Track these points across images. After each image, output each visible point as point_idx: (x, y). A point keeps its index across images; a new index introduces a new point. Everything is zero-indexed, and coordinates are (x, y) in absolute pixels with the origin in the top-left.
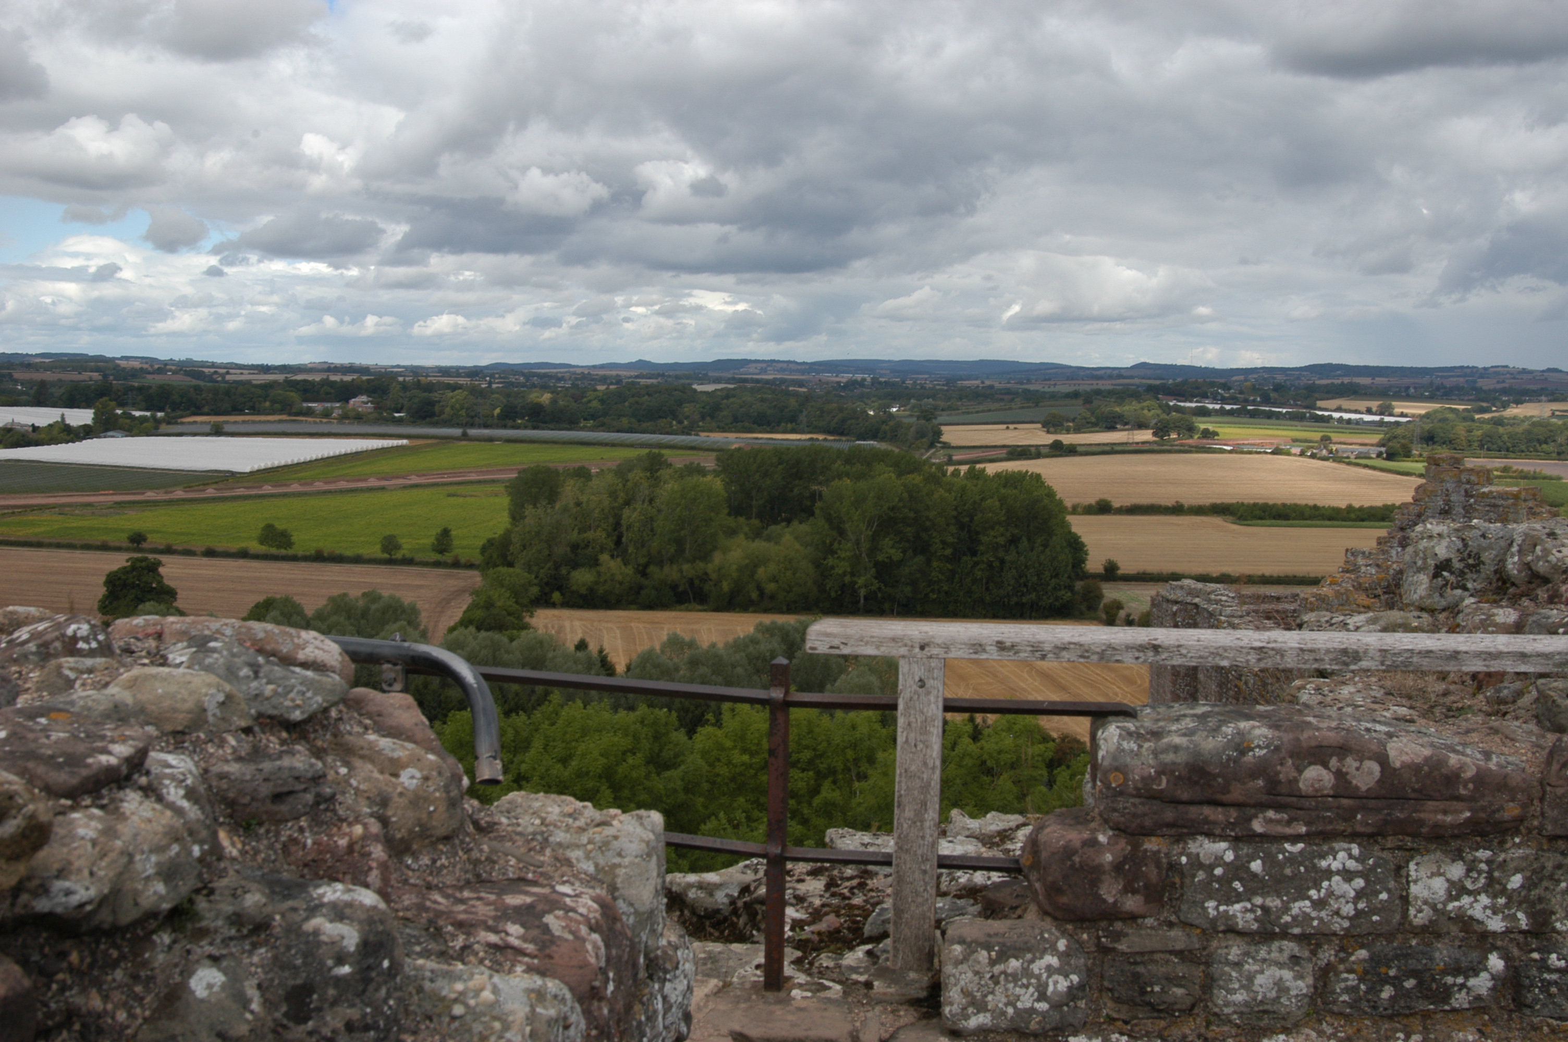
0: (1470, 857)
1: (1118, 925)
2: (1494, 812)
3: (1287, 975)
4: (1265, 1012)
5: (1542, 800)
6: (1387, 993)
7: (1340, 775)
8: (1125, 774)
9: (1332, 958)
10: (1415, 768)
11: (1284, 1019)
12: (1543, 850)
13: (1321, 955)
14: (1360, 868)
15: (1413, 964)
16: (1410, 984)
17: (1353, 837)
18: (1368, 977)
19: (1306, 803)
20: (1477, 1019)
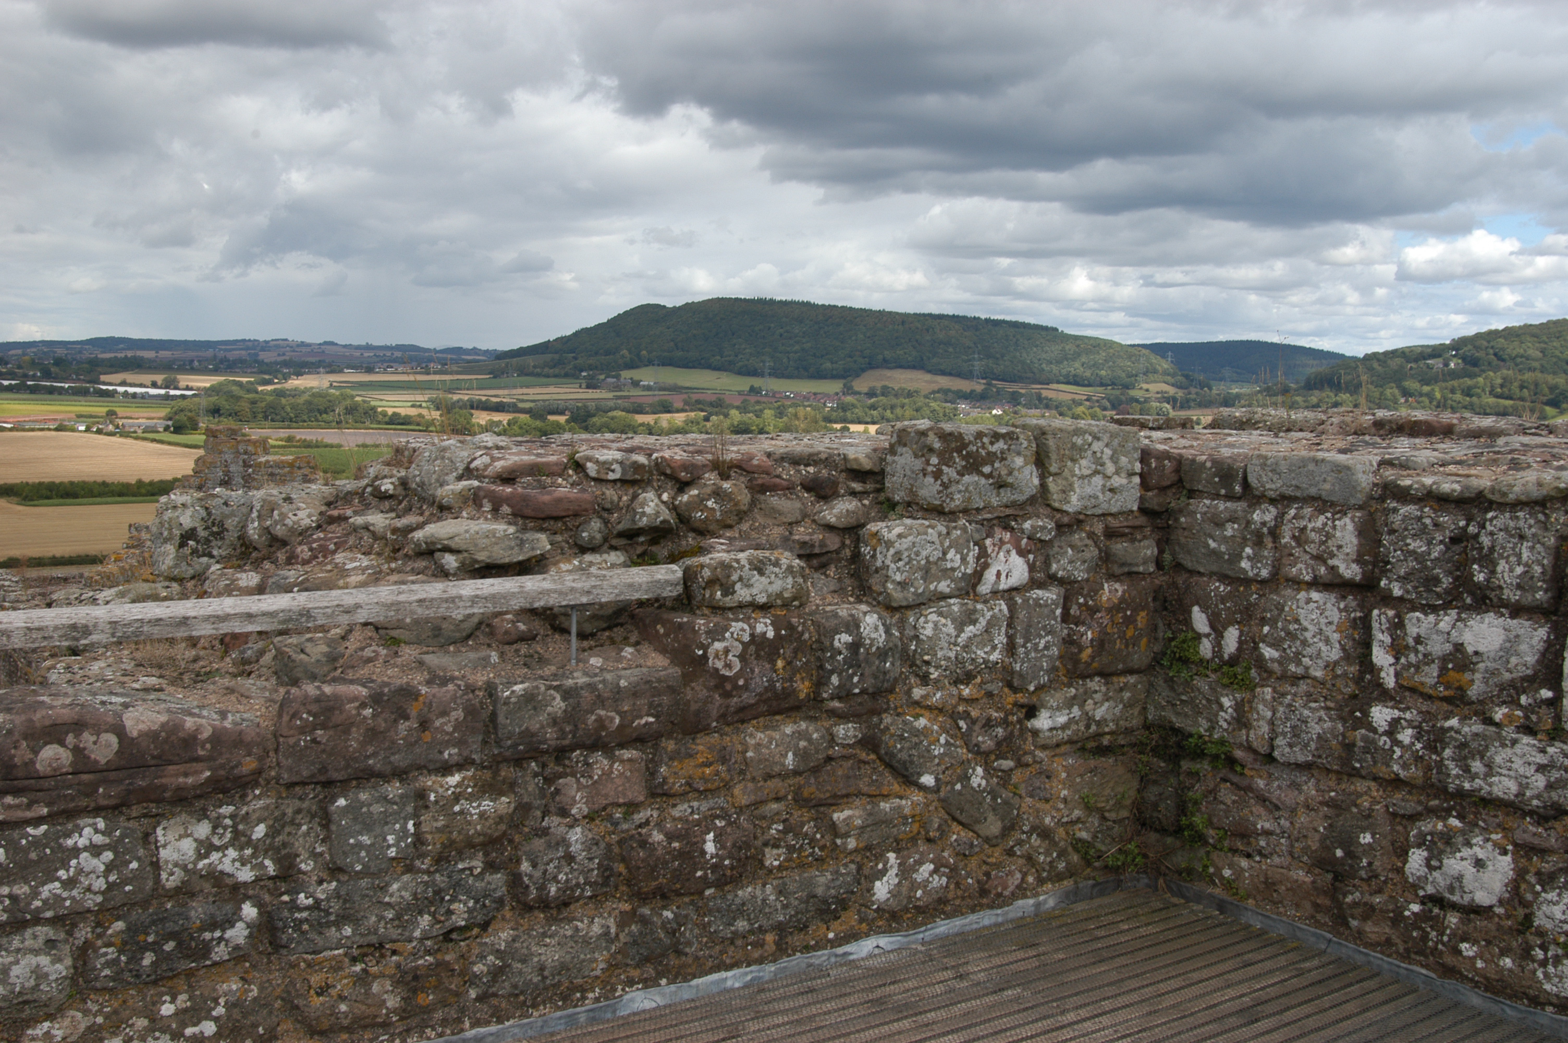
0: (214, 814)
2: (233, 768)
3: (44, 960)
4: (26, 1002)
5: (276, 751)
6: (148, 959)
7: (78, 751)
9: (89, 935)
10: (152, 735)
11: (46, 1005)
12: (282, 798)
13: (77, 935)
14: (108, 841)
15: (170, 926)
16: (169, 946)
17: (97, 811)
18: (128, 947)
19: (46, 784)
20: (239, 968)
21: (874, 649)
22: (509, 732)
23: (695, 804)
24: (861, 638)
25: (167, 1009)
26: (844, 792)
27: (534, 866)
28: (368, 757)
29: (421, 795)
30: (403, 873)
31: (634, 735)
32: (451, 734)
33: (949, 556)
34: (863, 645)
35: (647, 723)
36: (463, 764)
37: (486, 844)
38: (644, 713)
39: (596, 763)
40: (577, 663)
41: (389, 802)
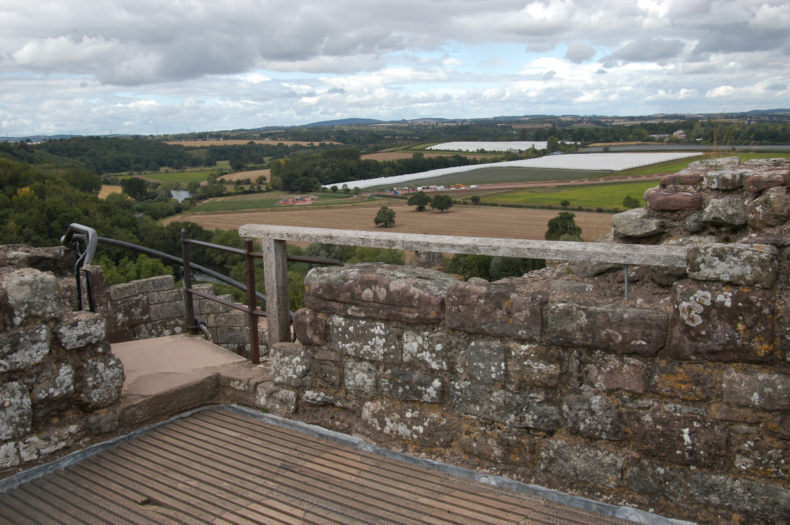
0: (423, 334)
1: (316, 348)
2: (426, 314)
3: (366, 376)
6: (401, 390)
7: (375, 293)
8: (310, 287)
9: (382, 372)
10: (398, 292)
11: (367, 395)
12: (450, 335)
13: (378, 371)
14: (384, 334)
15: (406, 379)
17: (381, 320)
18: (393, 382)
19: (366, 304)
20: (437, 408)
22: (554, 329)
23: (679, 406)
25: (409, 415)
27: (570, 409)
28: (483, 324)
29: (507, 351)
30: (501, 389)
31: (632, 350)
32: (523, 322)
35: (640, 345)
36: (531, 340)
37: (546, 388)
38: (639, 337)
39: (611, 361)
40: (628, 300)
41: (492, 349)
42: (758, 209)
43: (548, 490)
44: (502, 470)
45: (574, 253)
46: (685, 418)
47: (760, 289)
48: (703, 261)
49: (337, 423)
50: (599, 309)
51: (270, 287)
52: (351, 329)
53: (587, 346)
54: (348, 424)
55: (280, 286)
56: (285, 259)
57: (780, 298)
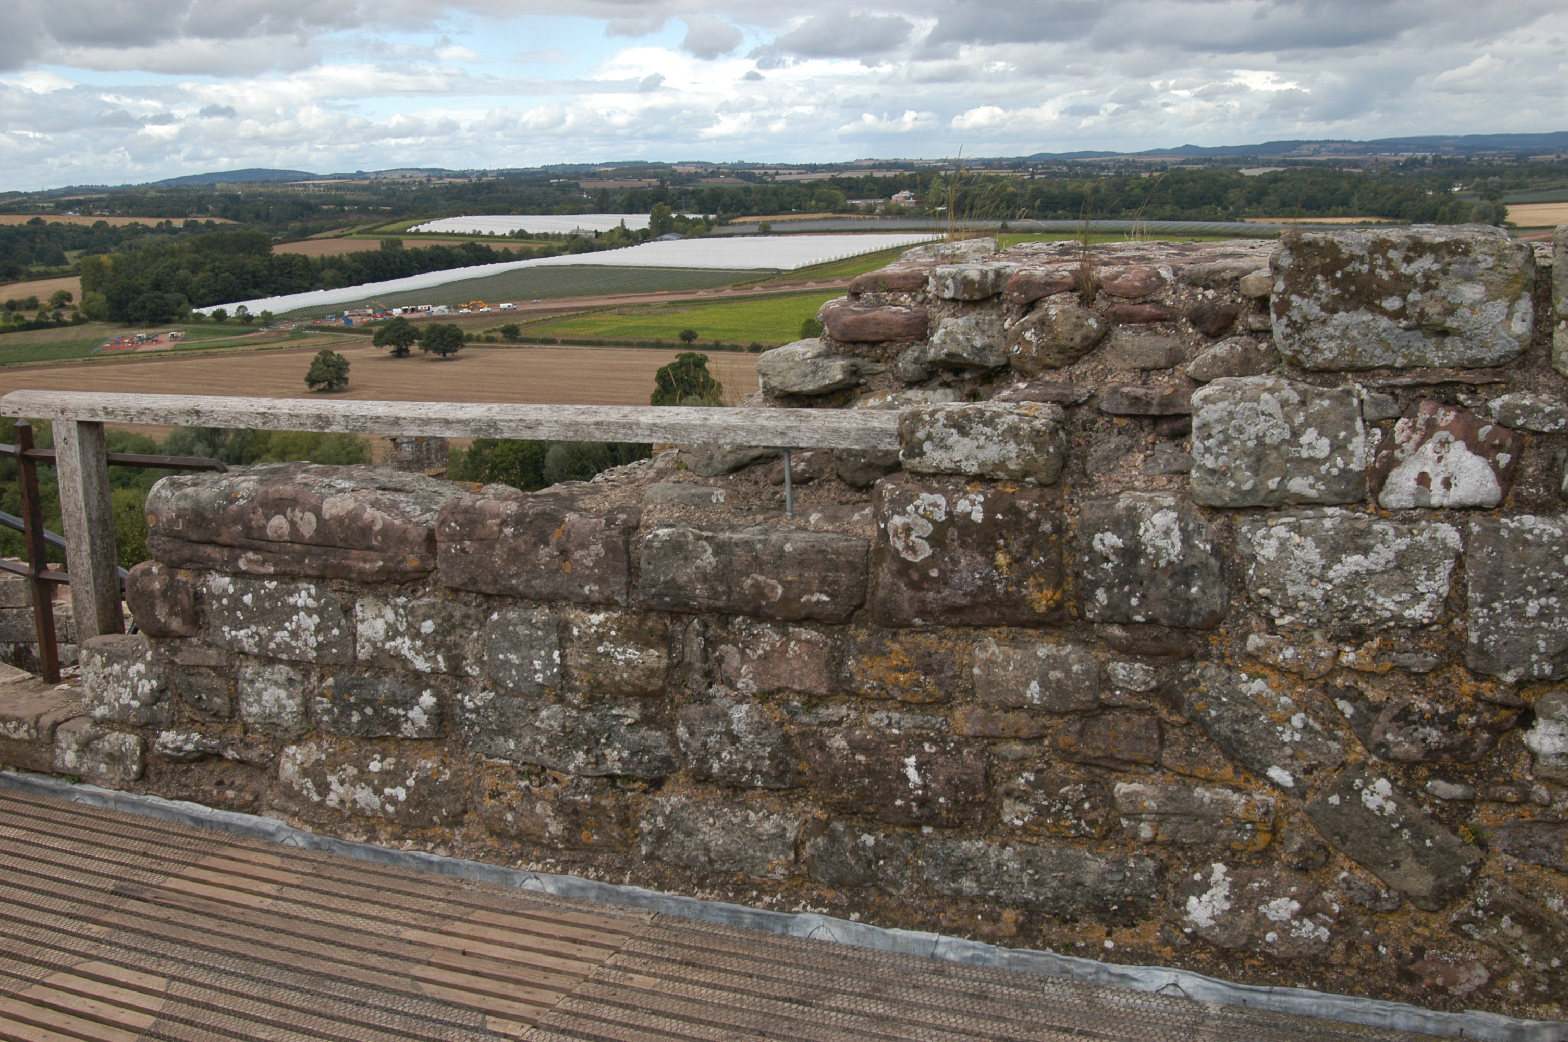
0: (395, 602)
1: (178, 642)
2: (399, 562)
3: (283, 693)
5: (433, 554)
6: (356, 718)
7: (293, 523)
8: (157, 517)
9: (316, 683)
10: (339, 520)
11: (288, 732)
12: (449, 600)
13: (309, 681)
14: (316, 606)
15: (366, 694)
17: (308, 578)
18: (338, 702)
19: (275, 547)
20: (431, 749)
21: (1162, 563)
22: (652, 579)
23: (896, 716)
24: (1139, 543)
25: (375, 766)
26: (1126, 756)
27: (692, 734)
28: (512, 576)
29: (564, 627)
30: (555, 703)
31: (803, 613)
32: (592, 569)
33: (1304, 439)
34: (1143, 553)
35: (819, 602)
36: (608, 604)
37: (644, 695)
38: (815, 588)
39: (764, 635)
40: (793, 517)
41: (533, 626)
42: (1027, 335)
43: (658, 893)
44: (566, 862)
45: (686, 430)
46: (908, 736)
47: (1035, 486)
48: (929, 437)
49: (230, 793)
50: (736, 536)
51: (74, 521)
52: (248, 599)
53: (718, 610)
54: (252, 793)
55: (94, 517)
56: (104, 462)
57: (1072, 501)
